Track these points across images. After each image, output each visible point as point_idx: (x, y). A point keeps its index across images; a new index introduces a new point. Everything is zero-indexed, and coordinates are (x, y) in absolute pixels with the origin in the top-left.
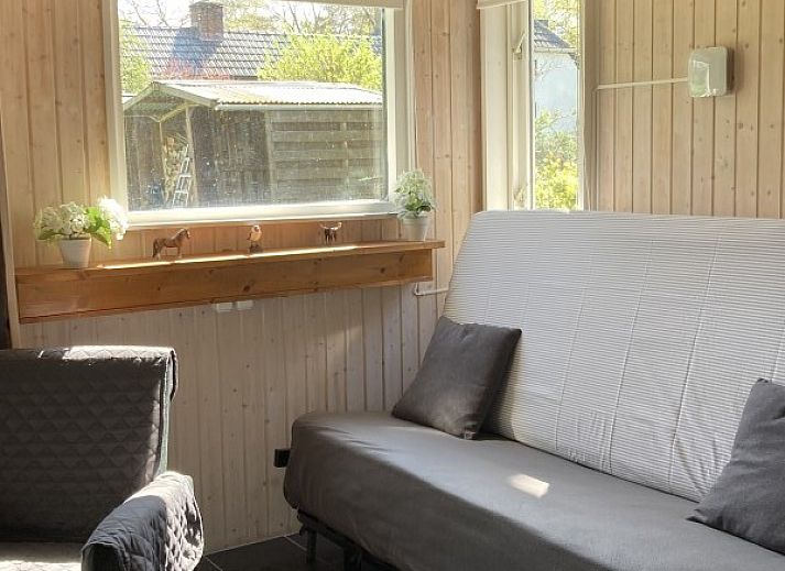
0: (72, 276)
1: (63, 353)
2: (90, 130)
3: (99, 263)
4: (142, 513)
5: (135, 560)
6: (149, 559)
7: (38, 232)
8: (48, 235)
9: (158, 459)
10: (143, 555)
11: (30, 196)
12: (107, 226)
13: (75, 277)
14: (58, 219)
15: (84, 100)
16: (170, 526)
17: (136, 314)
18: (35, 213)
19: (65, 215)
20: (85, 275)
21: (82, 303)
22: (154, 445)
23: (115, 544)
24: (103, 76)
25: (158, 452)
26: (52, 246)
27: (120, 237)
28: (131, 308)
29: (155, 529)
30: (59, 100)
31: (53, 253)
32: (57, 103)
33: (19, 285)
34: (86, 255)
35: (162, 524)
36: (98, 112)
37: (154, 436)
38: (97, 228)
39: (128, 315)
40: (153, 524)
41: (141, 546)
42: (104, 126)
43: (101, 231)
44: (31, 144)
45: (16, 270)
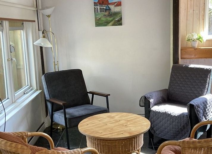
0: (193, 49)
1: (189, 66)
2: (200, 16)
3: (200, 47)
4: (201, 100)
5: (198, 109)
6: (201, 110)
7: (186, 39)
8: (189, 40)
9: (207, 91)
10: (200, 108)
11: (186, 31)
12: (202, 39)
13: (194, 50)
14: (191, 36)
15: (200, 9)
16: (208, 104)
17: (207, 59)
18: (187, 35)
19: (193, 36)
20: (196, 49)
21: (195, 56)
22: (207, 87)
23: (194, 104)
24: (204, 4)
25: (208, 89)
26: (189, 42)
27: (205, 41)
28: (206, 58)
29: (204, 104)
30: (194, 10)
31: (190, 44)
32: (193, 10)
33: (182, 51)
34: (196, 45)
35: (206, 103)
36: (203, 12)
37: (207, 86)
38: (199, 39)
39: (205, 59)
40: (203, 103)
41: (200, 106)
42: (204, 15)
43: (200, 39)
44: (187, 20)
45: (181, 47)
